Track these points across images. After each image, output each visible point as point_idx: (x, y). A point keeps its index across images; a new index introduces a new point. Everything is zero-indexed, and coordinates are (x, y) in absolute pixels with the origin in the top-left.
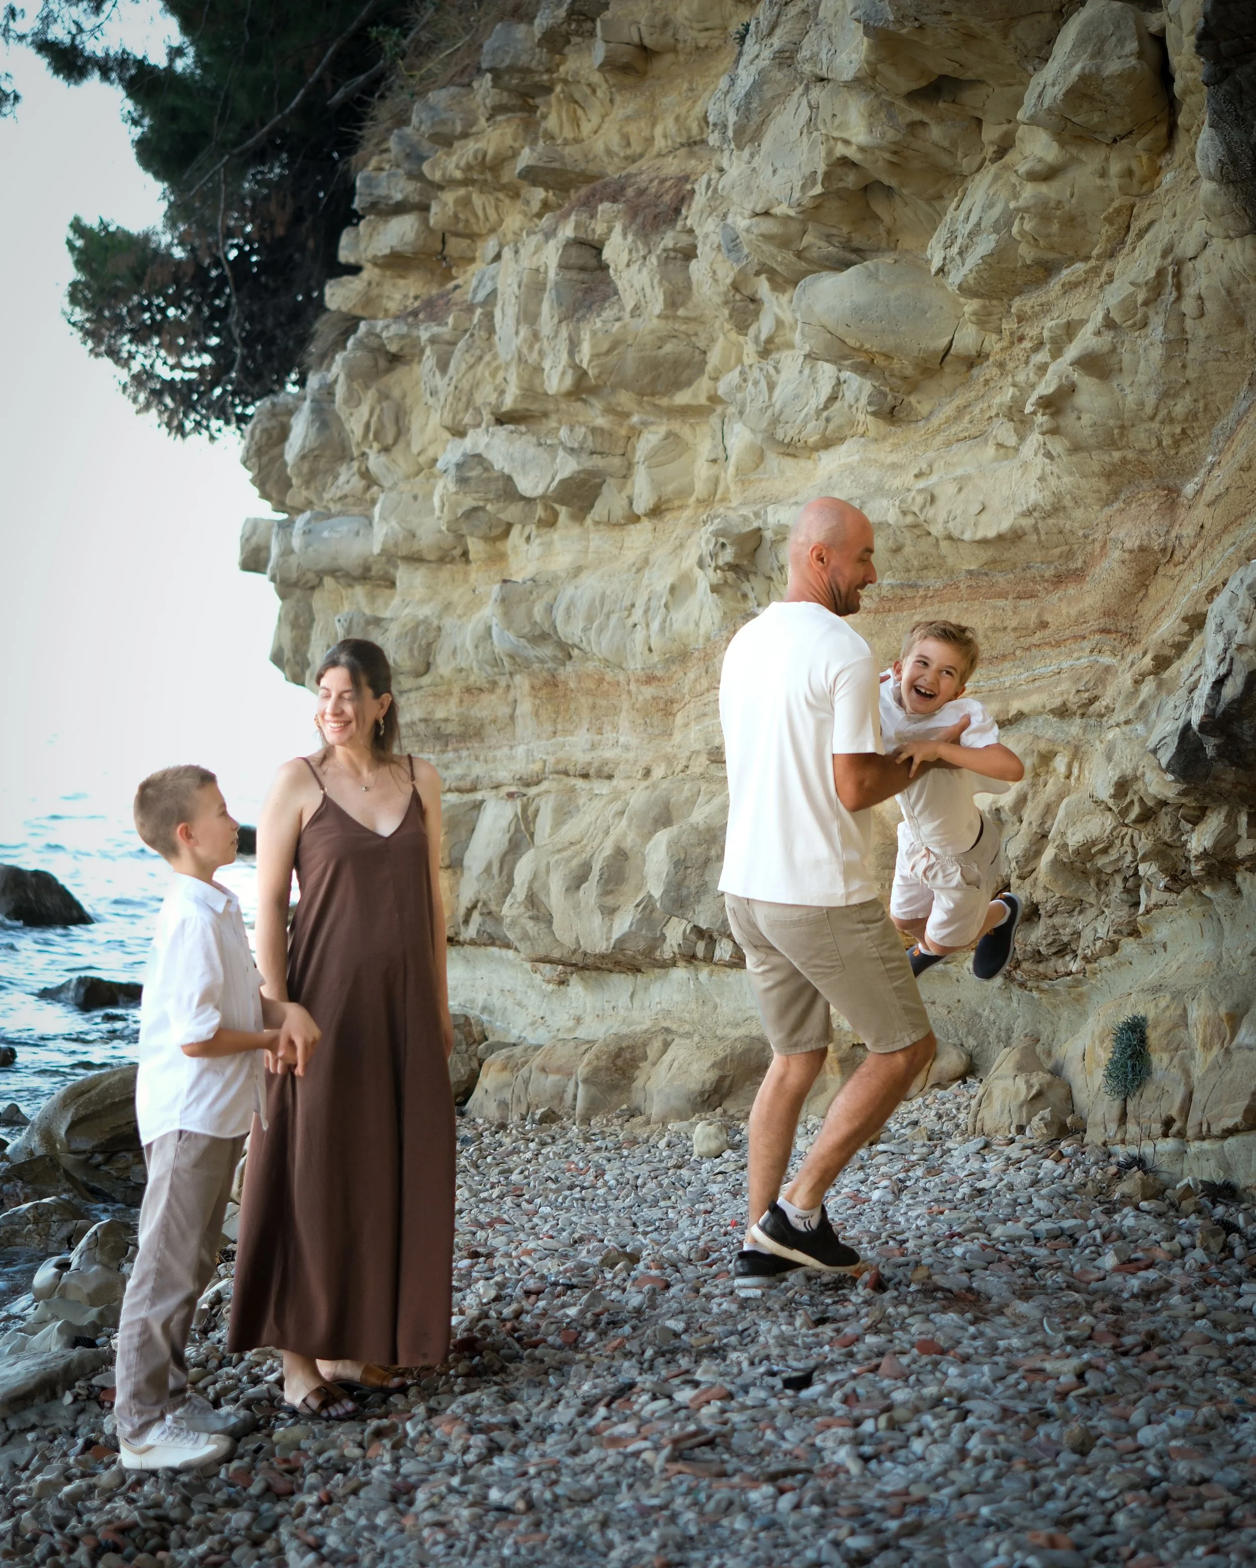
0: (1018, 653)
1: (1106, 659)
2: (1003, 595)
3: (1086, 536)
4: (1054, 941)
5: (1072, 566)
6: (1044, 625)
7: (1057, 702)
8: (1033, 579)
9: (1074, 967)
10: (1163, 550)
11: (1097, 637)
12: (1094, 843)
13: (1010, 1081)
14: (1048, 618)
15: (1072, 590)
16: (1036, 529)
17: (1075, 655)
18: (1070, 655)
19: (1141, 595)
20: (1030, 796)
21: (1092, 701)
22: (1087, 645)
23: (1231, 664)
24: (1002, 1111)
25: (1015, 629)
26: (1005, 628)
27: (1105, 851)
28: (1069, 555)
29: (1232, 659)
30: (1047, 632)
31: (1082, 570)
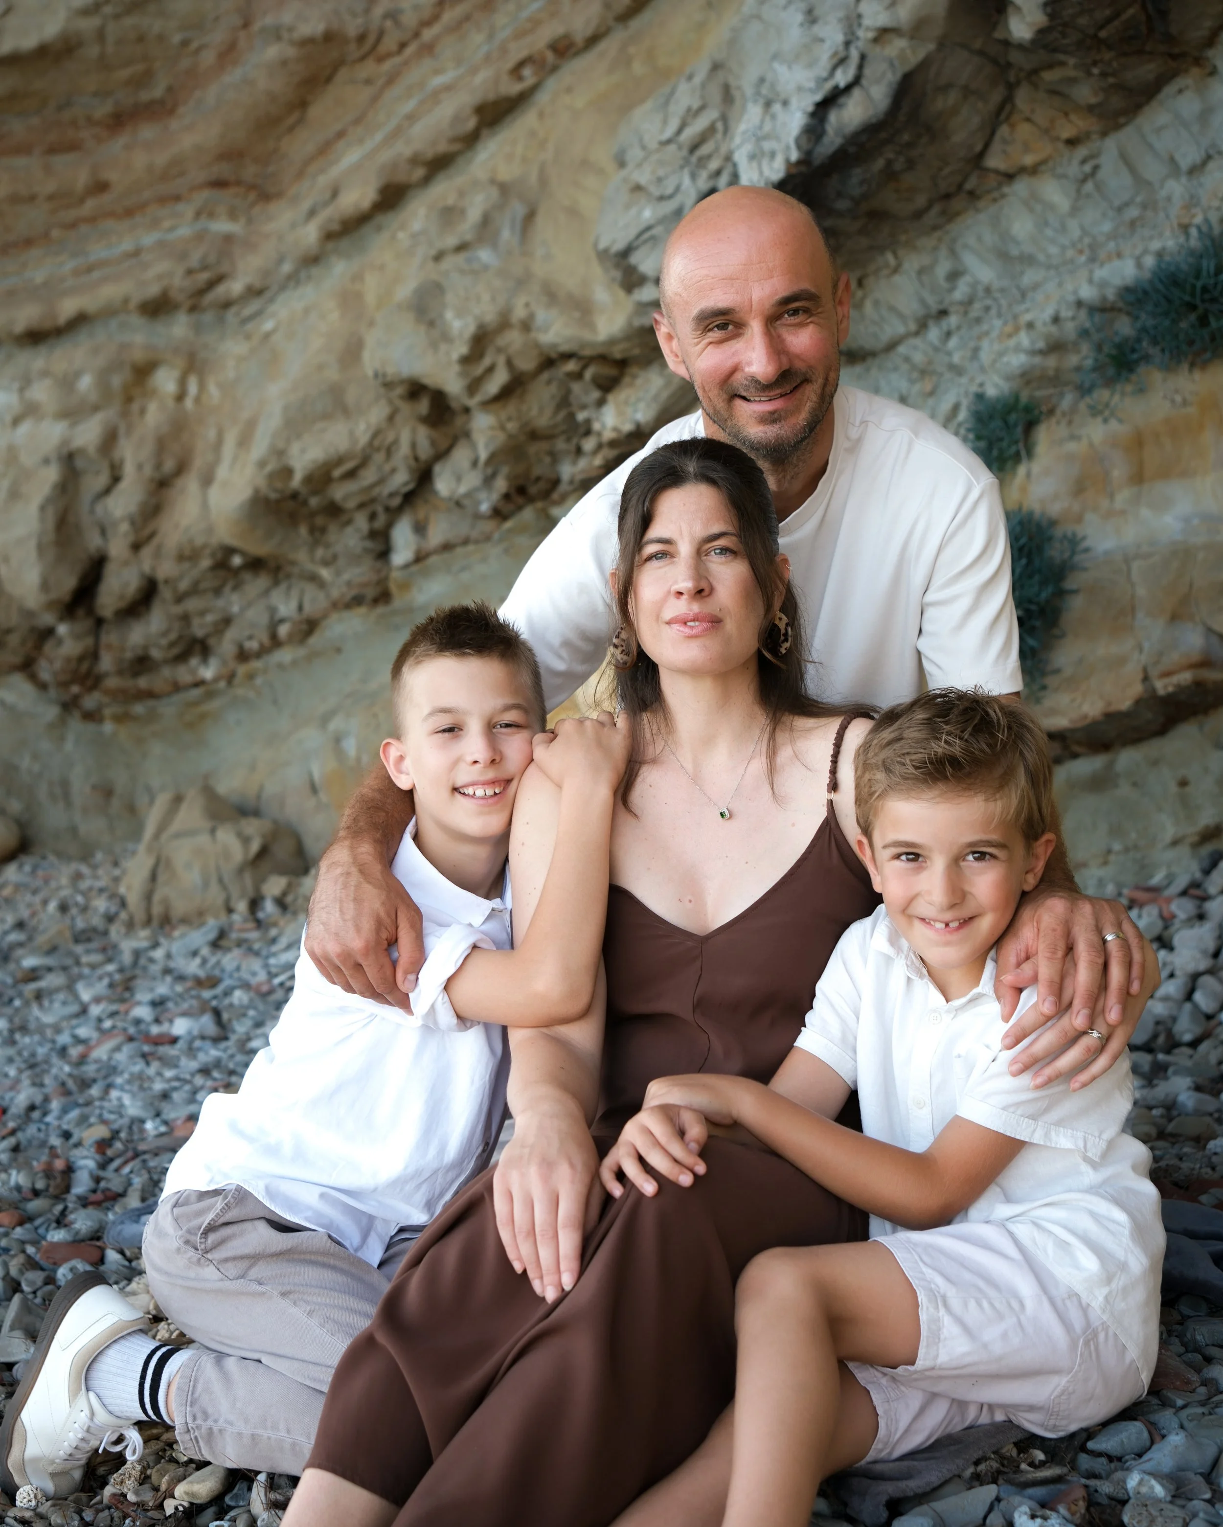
0: (55, 233)
1: (222, 226)
2: (23, 149)
3: (185, 43)
4: (180, 637)
5: (145, 96)
6: (101, 187)
7: (153, 290)
8: (74, 123)
9: (208, 673)
10: (361, 38)
11: (206, 194)
12: (340, 461)
13: (203, 839)
14: (112, 176)
15: (147, 132)
16: (101, 35)
17: (167, 224)
18: (155, 223)
19: (291, 120)
20: (122, 430)
21: (212, 284)
22: (187, 210)
23: (861, 67)
24: (206, 884)
25: (51, 198)
26: (32, 198)
27: (351, 474)
28: (144, 79)
29: (863, 57)
30: (106, 198)
31: (161, 102)
